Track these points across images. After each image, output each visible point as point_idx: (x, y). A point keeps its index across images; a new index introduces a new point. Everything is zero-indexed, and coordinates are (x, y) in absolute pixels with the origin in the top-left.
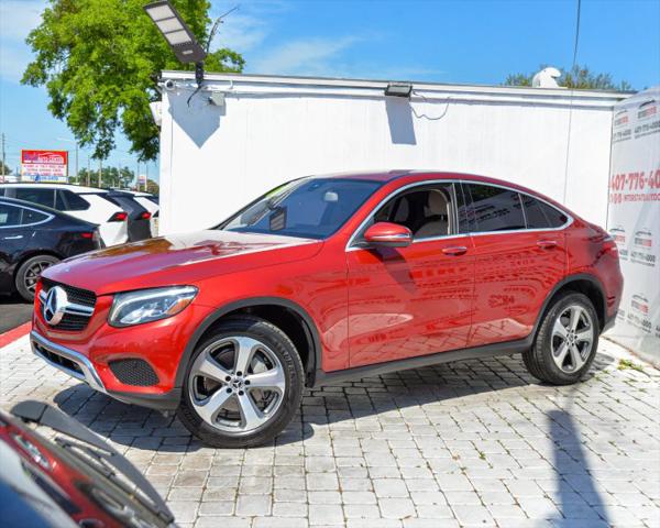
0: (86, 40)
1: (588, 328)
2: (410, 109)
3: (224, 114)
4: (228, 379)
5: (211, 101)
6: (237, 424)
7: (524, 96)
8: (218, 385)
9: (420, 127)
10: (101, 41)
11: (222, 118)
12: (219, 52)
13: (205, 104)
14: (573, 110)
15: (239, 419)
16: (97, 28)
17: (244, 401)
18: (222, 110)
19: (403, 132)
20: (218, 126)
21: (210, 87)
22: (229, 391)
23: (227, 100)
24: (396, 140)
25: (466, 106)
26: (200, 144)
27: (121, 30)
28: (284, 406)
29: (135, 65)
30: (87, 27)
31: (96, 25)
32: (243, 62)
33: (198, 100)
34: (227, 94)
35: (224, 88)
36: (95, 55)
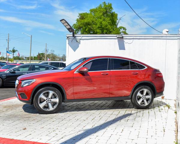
0: (85, 26)
1: (150, 95)
2: (124, 41)
3: (80, 44)
4: (47, 99)
5: (77, 41)
6: (48, 109)
7: (153, 37)
8: (45, 101)
9: (126, 46)
10: (89, 26)
11: (80, 45)
12: (120, 27)
13: (76, 41)
14: (167, 40)
15: (48, 108)
16: (87, 23)
17: (50, 104)
18: (79, 43)
19: (122, 47)
20: (78, 47)
21: (77, 38)
22: (47, 102)
23: (81, 41)
24: (120, 49)
25: (138, 40)
26: (75, 51)
27: (94, 23)
28: (58, 106)
29: (97, 31)
30: (85, 23)
31: (87, 22)
32: (126, 29)
33: (74, 41)
34: (80, 39)
35: (80, 38)
36: (87, 30)
